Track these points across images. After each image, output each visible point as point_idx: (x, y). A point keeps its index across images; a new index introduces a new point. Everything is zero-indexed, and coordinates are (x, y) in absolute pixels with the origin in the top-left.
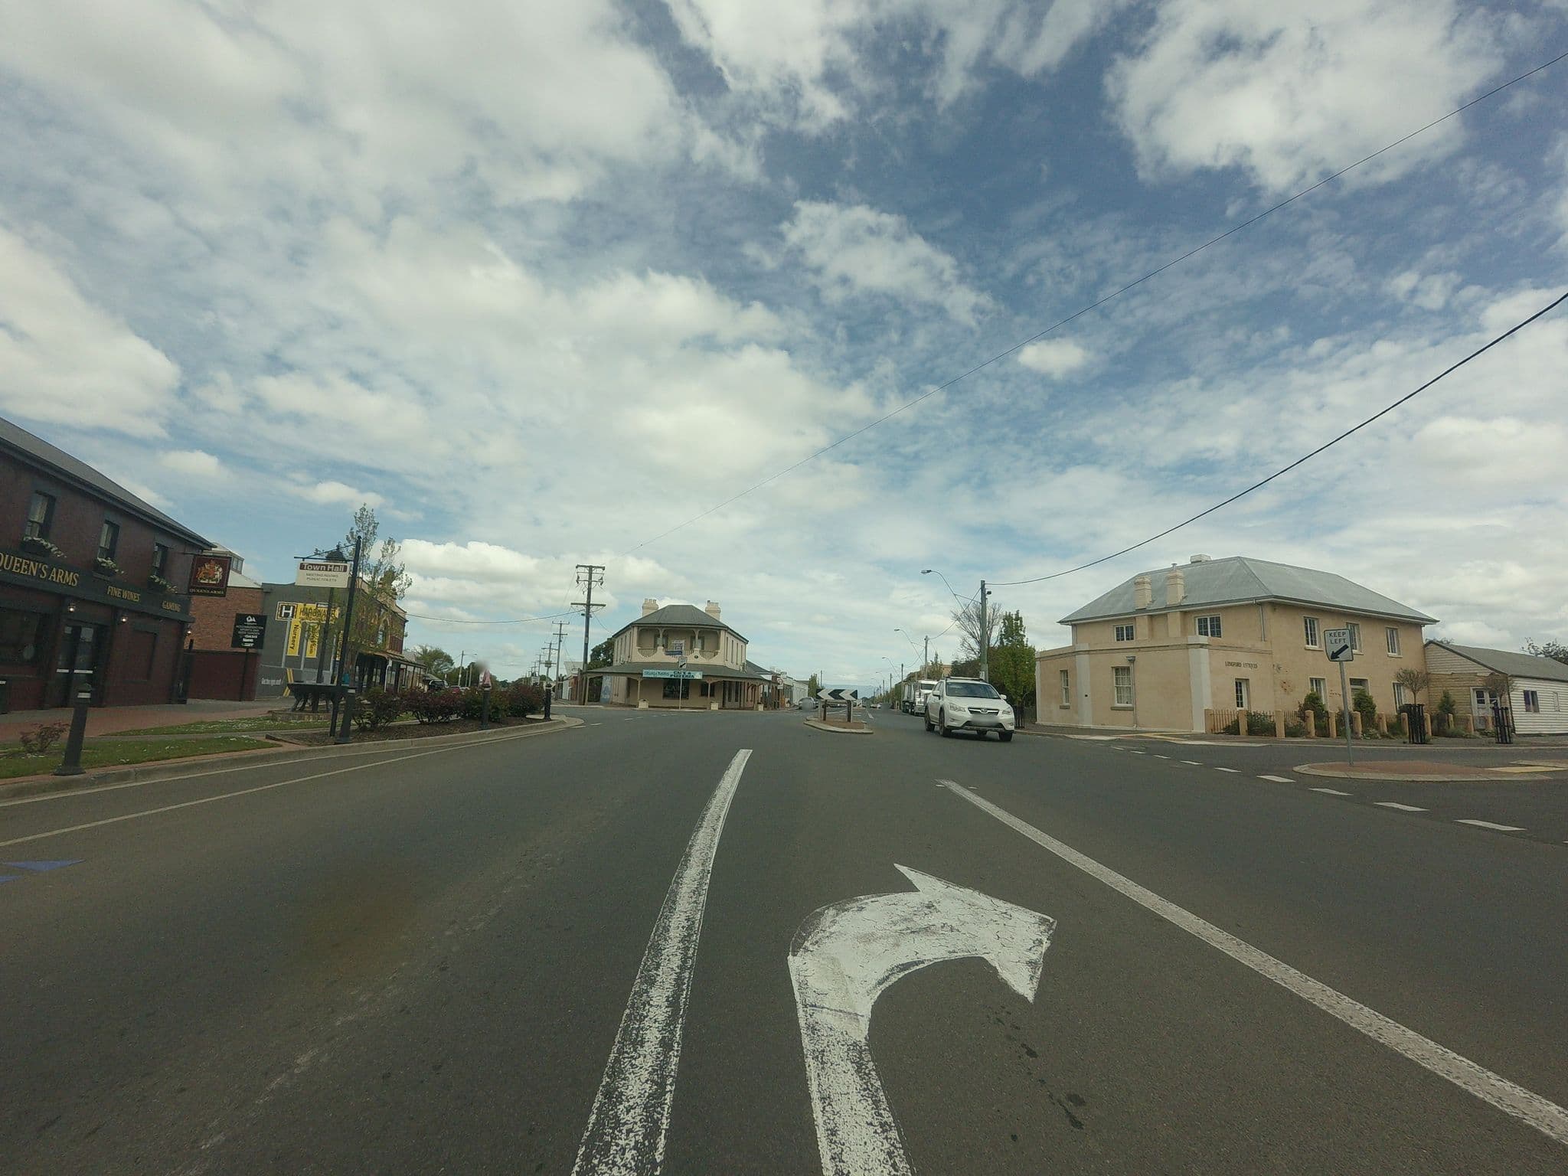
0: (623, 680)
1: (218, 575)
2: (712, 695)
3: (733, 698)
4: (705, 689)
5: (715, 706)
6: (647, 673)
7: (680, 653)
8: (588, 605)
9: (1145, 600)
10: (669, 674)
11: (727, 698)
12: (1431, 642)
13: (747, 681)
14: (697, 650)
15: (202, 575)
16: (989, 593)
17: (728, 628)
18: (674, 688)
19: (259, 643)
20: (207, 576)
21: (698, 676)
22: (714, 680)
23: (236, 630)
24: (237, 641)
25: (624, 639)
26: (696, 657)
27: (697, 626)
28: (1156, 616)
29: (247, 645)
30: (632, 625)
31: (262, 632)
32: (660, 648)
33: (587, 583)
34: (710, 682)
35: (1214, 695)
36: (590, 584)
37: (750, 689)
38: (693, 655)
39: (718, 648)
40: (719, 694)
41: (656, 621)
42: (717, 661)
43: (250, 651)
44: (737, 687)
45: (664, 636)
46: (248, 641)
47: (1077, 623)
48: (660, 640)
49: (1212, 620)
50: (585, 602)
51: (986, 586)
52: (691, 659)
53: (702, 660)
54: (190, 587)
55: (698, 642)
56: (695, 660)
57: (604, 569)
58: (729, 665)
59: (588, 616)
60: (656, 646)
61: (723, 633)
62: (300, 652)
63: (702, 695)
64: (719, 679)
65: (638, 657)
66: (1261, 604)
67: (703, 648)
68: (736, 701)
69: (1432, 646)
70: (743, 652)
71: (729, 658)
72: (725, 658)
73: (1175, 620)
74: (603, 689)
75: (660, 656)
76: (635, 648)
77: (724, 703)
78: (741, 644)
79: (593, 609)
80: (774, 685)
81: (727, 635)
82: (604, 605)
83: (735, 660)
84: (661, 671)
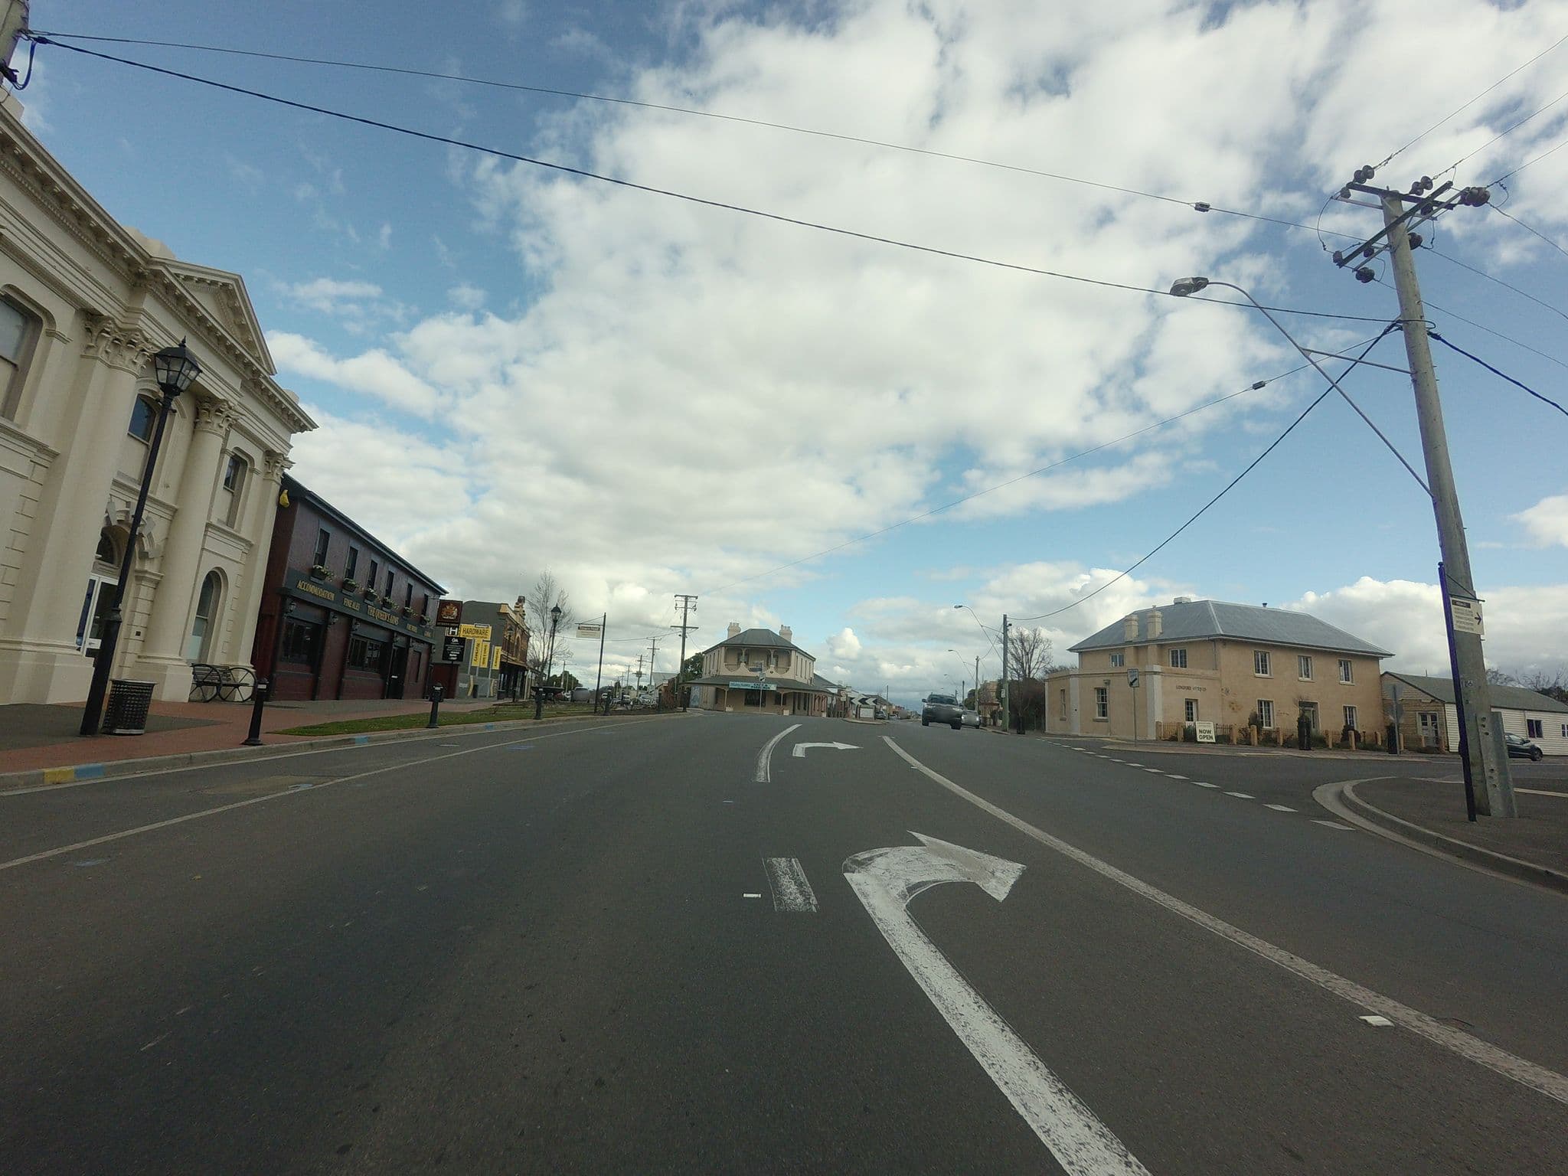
0: (712, 689)
1: (455, 614)
2: (784, 704)
3: (802, 706)
4: (779, 699)
5: (786, 713)
6: (733, 684)
7: (761, 670)
8: (684, 628)
9: (1133, 634)
10: (750, 686)
11: (797, 706)
12: (1386, 673)
13: (814, 693)
14: (772, 666)
15: (445, 613)
16: (1010, 625)
17: (797, 648)
18: (754, 697)
19: (460, 657)
20: (448, 614)
21: (773, 687)
22: (786, 691)
23: (445, 648)
24: (446, 656)
25: (712, 656)
26: (772, 672)
27: (773, 647)
28: (1140, 647)
29: (452, 658)
30: (721, 645)
31: (463, 649)
32: (743, 664)
33: (683, 609)
34: (783, 693)
35: (1165, 711)
36: (686, 611)
37: (817, 701)
38: (770, 670)
39: (789, 665)
40: (790, 702)
41: (739, 642)
42: (789, 675)
43: (454, 663)
44: (805, 697)
45: (746, 655)
46: (453, 655)
47: (1082, 650)
48: (743, 658)
49: (1181, 651)
50: (682, 625)
51: (1007, 620)
52: (768, 674)
53: (776, 675)
54: (437, 621)
55: (773, 660)
56: (771, 674)
57: (697, 598)
58: (798, 679)
59: (684, 637)
60: (739, 663)
61: (793, 653)
62: (489, 665)
63: (775, 704)
64: (792, 691)
65: (725, 672)
66: (1213, 640)
67: (777, 665)
68: (805, 709)
69: (1386, 676)
70: (811, 668)
71: (799, 673)
72: (796, 673)
73: (1153, 650)
74: (692, 698)
75: (743, 670)
76: (723, 664)
77: (794, 711)
78: (809, 661)
79: (688, 630)
80: (838, 697)
81: (797, 654)
82: (697, 628)
83: (803, 676)
84: (744, 683)
